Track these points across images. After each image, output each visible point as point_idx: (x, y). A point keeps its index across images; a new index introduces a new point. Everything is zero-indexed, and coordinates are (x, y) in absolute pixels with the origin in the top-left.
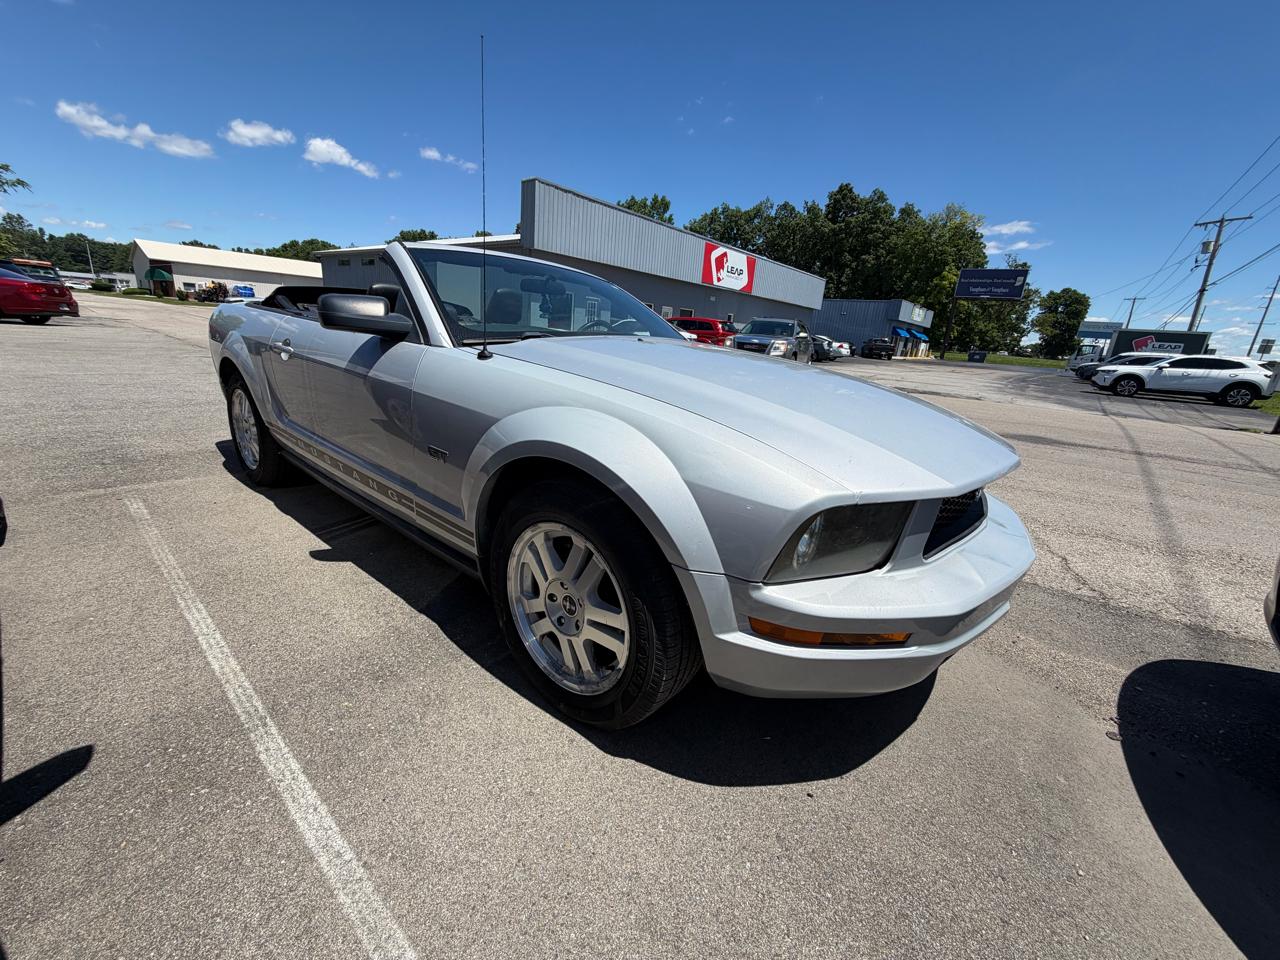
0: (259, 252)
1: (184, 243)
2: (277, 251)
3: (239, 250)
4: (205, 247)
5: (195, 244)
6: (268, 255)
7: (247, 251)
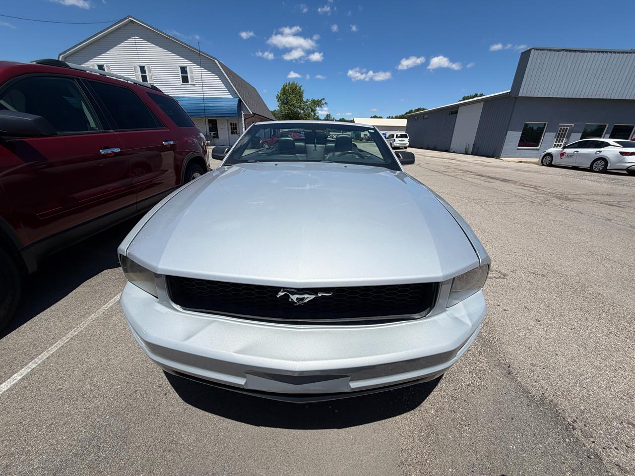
0: (396, 118)
1: (372, 117)
2: (403, 115)
3: (389, 118)
4: (378, 118)
5: (375, 117)
6: (399, 118)
7: (392, 118)
